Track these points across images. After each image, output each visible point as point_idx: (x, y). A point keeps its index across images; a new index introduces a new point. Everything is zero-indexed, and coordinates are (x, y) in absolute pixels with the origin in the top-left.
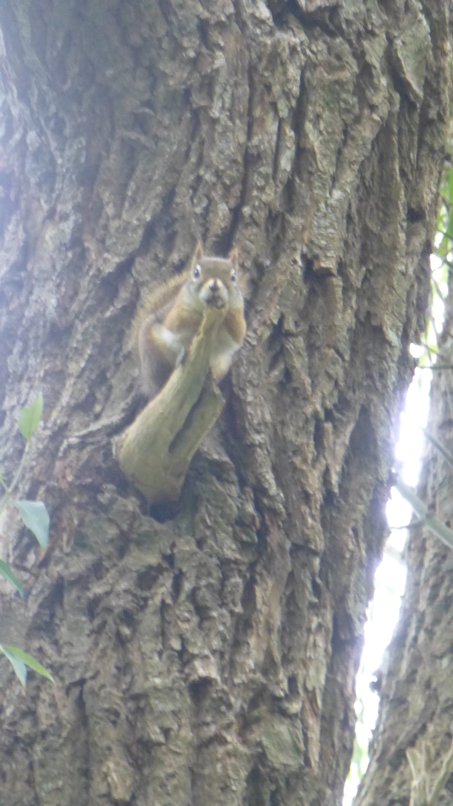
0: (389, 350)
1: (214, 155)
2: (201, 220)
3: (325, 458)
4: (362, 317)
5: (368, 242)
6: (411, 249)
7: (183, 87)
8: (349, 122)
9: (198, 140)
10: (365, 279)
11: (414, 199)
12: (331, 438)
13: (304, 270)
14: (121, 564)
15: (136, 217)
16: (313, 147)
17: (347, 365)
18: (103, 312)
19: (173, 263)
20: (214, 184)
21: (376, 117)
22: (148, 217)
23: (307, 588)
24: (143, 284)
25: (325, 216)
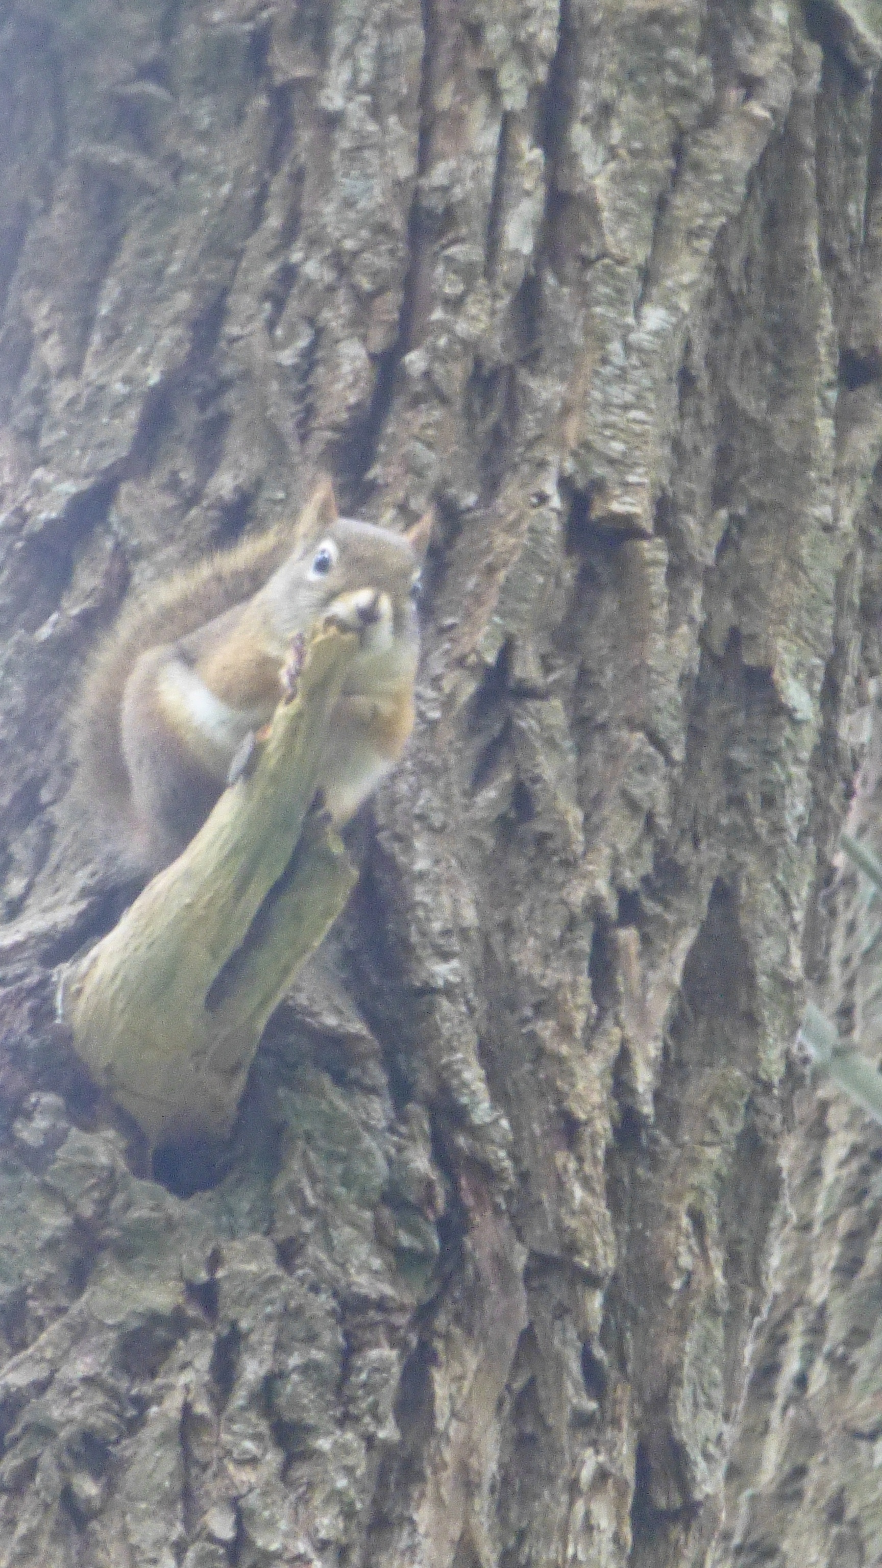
0: (788, 732)
1: (329, 209)
2: (296, 386)
3: (618, 1023)
4: (718, 647)
5: (736, 444)
6: (846, 461)
7: (248, 27)
8: (688, 122)
9: (286, 168)
10: (726, 543)
11: (857, 327)
12: (637, 968)
13: (565, 519)
14: (76, 1307)
15: (120, 373)
16: (592, 189)
17: (676, 772)
18: (32, 627)
19: (220, 498)
20: (331, 289)
21: (758, 110)
22: (154, 376)
23: (570, 1373)
24: (138, 554)
25: (622, 376)
